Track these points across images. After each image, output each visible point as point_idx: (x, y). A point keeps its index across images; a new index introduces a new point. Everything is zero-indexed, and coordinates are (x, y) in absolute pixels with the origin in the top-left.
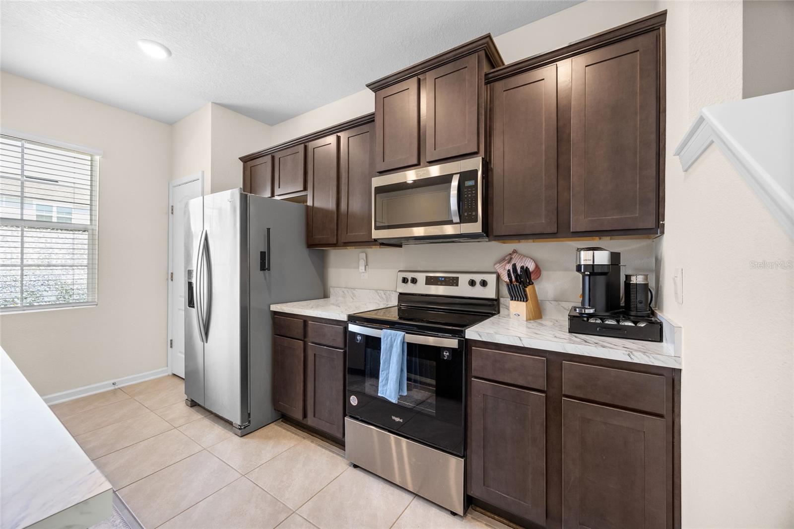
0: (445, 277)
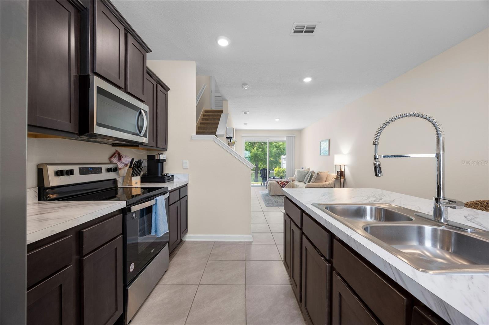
0: (93, 168)
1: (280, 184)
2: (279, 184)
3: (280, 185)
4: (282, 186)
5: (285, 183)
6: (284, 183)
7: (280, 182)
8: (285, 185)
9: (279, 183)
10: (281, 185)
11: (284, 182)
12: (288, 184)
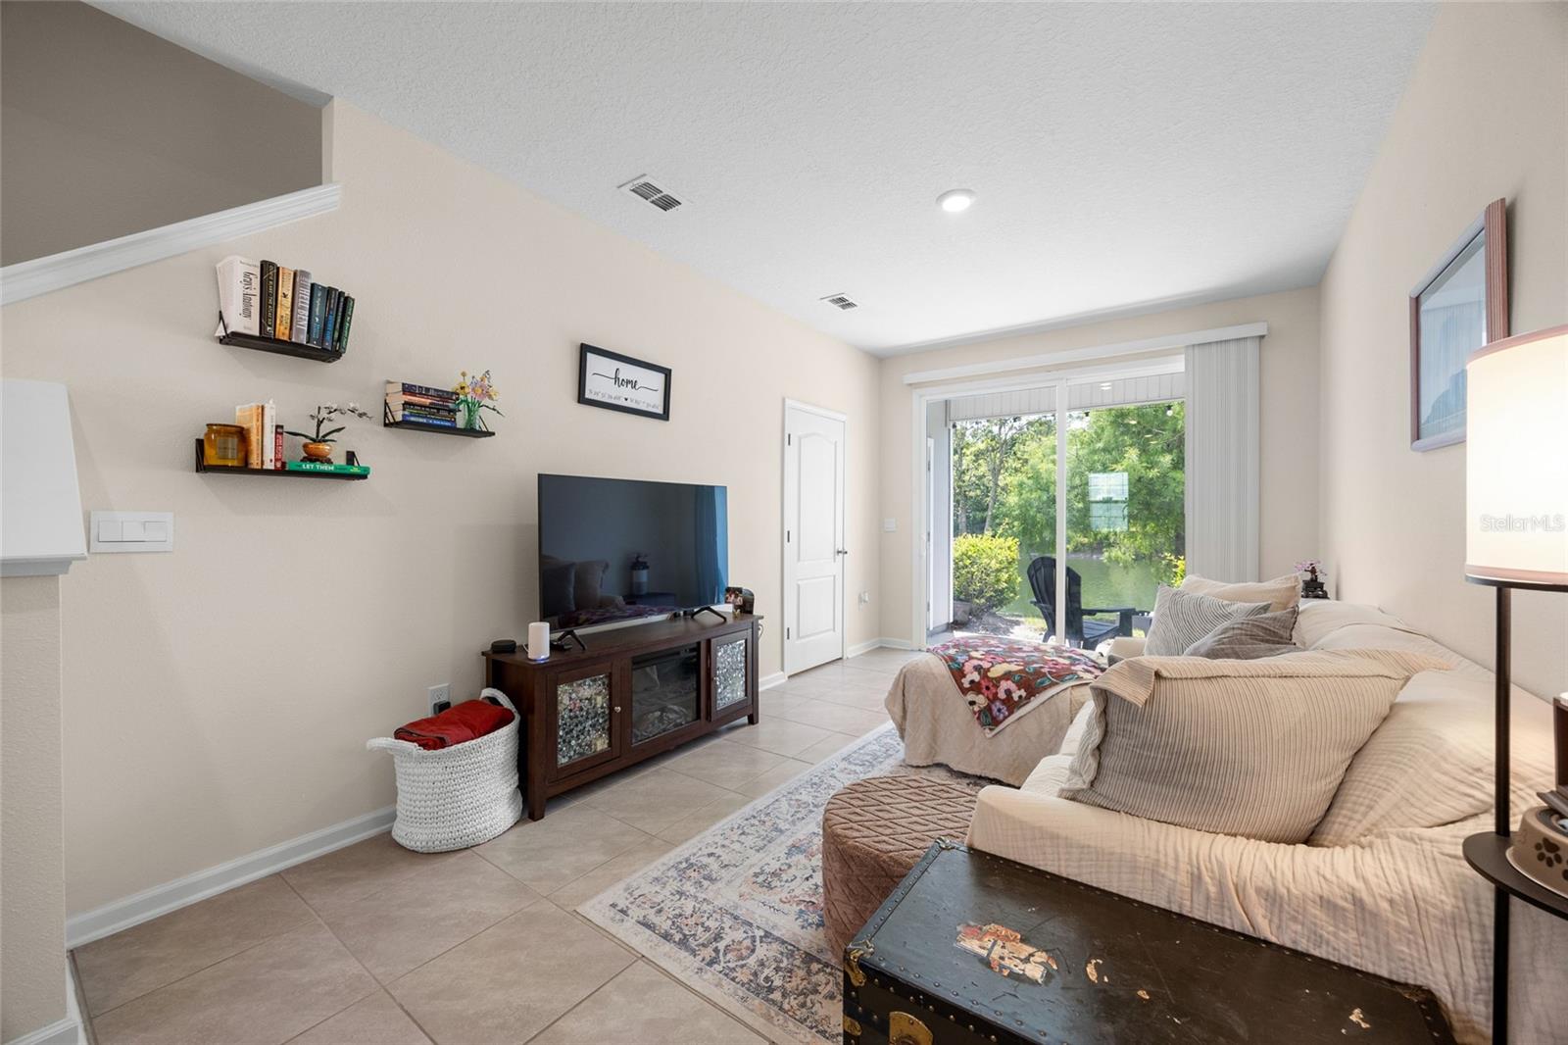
1: (975, 687)
2: (964, 691)
3: (971, 697)
4: (988, 708)
5: (1008, 692)
6: (1005, 685)
7: (976, 677)
8: (1011, 705)
9: (966, 683)
10: (981, 700)
11: (1007, 676)
12: (1035, 702)
